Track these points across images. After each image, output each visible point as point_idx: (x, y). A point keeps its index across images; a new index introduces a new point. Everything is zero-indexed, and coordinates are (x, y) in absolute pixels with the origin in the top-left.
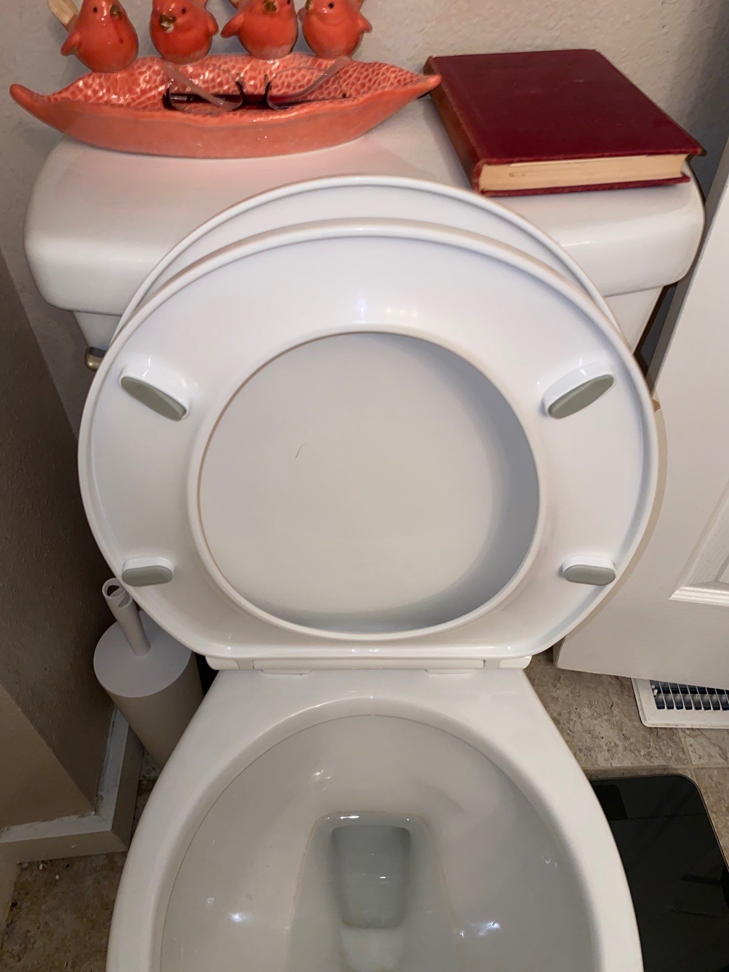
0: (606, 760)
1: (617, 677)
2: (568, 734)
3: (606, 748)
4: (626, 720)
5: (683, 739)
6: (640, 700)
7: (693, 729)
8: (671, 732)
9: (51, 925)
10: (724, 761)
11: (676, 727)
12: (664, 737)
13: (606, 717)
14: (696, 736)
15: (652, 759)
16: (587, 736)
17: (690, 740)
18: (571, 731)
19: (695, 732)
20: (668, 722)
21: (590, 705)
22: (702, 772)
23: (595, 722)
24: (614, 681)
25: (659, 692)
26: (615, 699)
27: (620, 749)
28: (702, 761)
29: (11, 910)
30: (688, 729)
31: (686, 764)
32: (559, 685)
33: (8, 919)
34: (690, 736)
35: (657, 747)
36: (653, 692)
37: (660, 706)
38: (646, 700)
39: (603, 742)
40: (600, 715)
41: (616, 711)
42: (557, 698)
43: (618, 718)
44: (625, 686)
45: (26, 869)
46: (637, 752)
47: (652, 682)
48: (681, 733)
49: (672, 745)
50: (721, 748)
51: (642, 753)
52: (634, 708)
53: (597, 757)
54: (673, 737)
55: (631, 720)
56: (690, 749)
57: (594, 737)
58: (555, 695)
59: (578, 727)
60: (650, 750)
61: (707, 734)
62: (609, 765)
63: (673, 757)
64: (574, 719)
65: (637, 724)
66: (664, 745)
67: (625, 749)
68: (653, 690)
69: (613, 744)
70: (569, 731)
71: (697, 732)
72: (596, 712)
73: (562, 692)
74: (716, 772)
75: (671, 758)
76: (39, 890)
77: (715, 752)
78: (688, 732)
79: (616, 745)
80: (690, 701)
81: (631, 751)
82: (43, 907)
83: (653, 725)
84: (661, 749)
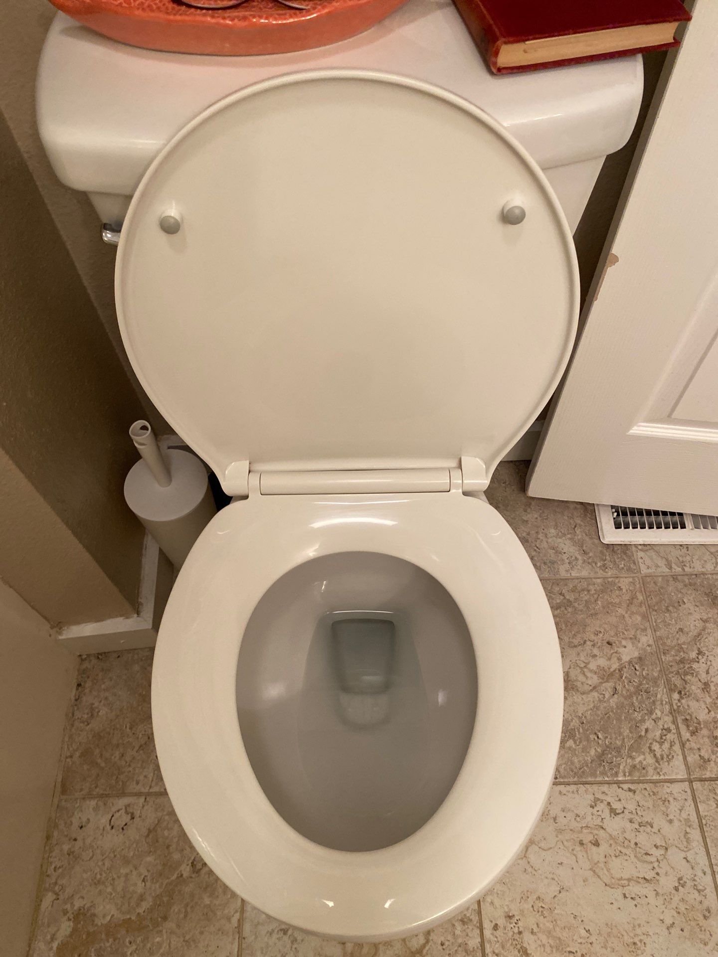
0: (567, 571)
1: (582, 503)
2: (535, 550)
3: (568, 561)
4: (587, 539)
5: (635, 553)
6: (600, 522)
7: (644, 545)
8: (625, 548)
9: (111, 700)
10: (668, 570)
11: (630, 543)
12: (619, 552)
13: (569, 536)
14: (647, 550)
15: (607, 570)
16: (552, 552)
17: (641, 554)
18: (537, 547)
19: (647, 547)
20: (622, 540)
21: (556, 527)
22: (648, 579)
23: (560, 540)
24: (578, 506)
25: (618, 515)
26: (578, 521)
27: (580, 562)
28: (650, 571)
29: (77, 689)
30: (640, 545)
31: (635, 573)
32: (529, 510)
33: (75, 695)
34: (641, 550)
35: (612, 560)
36: (613, 515)
37: (618, 526)
38: (606, 522)
39: (565, 557)
40: (564, 535)
41: (578, 531)
42: (527, 521)
43: (579, 537)
44: (588, 510)
45: (86, 659)
46: (594, 565)
47: (612, 507)
49: (625, 558)
50: (667, 560)
51: (599, 564)
52: (595, 528)
53: (559, 569)
54: (627, 552)
55: (591, 538)
56: (640, 561)
57: (558, 552)
58: (525, 518)
59: (545, 545)
60: (605, 562)
61: (656, 548)
62: (569, 575)
63: (625, 568)
64: (541, 538)
65: (596, 541)
66: (618, 558)
67: (584, 561)
68: (613, 513)
69: (573, 558)
70: (536, 548)
71: (648, 547)
72: (561, 532)
73: (532, 516)
74: (660, 579)
75: (623, 568)
76: (97, 675)
77: (661, 563)
78: (640, 547)
79: (576, 559)
80: (645, 523)
81: (589, 563)
82: (103, 686)
83: (610, 542)
84: (615, 561)
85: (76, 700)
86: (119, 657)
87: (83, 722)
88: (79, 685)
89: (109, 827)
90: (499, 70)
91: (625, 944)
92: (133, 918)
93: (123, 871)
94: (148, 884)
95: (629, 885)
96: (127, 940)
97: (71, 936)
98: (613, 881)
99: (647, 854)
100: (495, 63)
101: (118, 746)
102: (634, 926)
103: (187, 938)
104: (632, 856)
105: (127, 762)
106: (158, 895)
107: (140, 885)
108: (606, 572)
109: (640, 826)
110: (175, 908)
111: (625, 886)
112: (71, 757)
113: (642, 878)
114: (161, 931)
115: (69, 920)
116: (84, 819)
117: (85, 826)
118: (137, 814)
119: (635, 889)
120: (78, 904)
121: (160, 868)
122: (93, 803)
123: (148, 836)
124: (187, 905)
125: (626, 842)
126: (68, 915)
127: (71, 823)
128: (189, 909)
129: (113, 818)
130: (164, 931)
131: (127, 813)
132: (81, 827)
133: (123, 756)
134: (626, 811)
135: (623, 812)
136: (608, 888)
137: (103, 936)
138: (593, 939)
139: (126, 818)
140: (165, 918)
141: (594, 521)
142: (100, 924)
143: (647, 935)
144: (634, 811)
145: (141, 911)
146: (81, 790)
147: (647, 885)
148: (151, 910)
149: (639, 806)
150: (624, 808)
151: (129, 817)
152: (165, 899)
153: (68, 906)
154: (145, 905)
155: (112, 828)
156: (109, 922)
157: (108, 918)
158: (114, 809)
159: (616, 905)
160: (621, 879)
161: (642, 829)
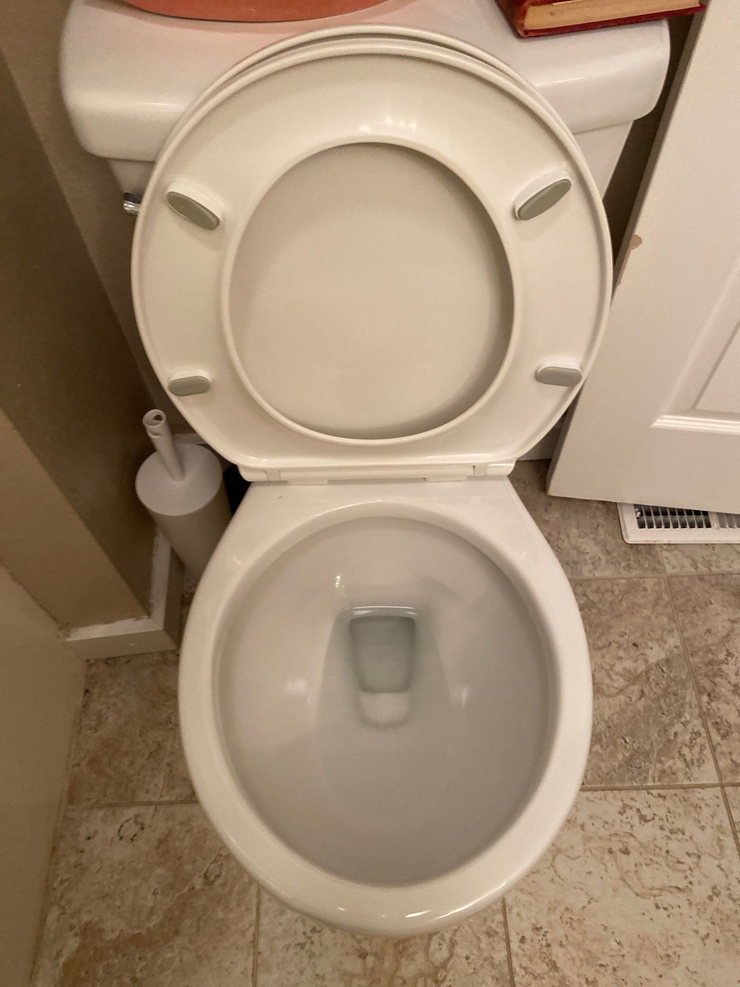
0: (590, 571)
1: (604, 502)
3: (590, 561)
4: (610, 539)
5: (659, 553)
6: (624, 521)
7: (669, 545)
8: (650, 547)
9: (119, 706)
10: (693, 570)
11: (654, 543)
12: (644, 551)
13: (592, 536)
14: (672, 550)
15: (631, 570)
16: (574, 553)
17: (665, 554)
18: (558, 547)
19: (671, 546)
20: (647, 539)
21: (578, 527)
22: (674, 579)
23: (581, 540)
24: (601, 506)
25: (642, 515)
26: (601, 521)
27: (603, 562)
28: (675, 571)
29: (85, 695)
30: (665, 544)
31: (660, 573)
32: (550, 510)
33: (83, 701)
34: (666, 550)
35: (636, 560)
36: (636, 514)
37: (642, 526)
38: (629, 521)
39: (587, 557)
40: (587, 535)
41: (601, 531)
42: (548, 522)
43: (602, 537)
44: (611, 509)
45: (93, 664)
46: (618, 565)
47: (636, 506)
48: (658, 549)
49: (650, 558)
50: (693, 560)
51: (623, 564)
52: (618, 528)
53: (582, 570)
54: (652, 551)
55: (614, 539)
56: (666, 561)
57: (580, 552)
58: (547, 518)
59: (566, 545)
60: (630, 562)
61: (681, 548)
62: (592, 575)
63: (650, 568)
64: (563, 538)
65: (620, 541)
66: (642, 558)
67: (607, 561)
68: (636, 512)
69: (597, 558)
71: (673, 547)
72: (583, 532)
73: (554, 516)
74: (686, 579)
75: (647, 568)
76: (106, 680)
77: (687, 563)
78: (664, 547)
79: (600, 559)
80: (669, 523)
81: (612, 563)
82: (111, 692)
83: (634, 542)
84: (639, 561)
85: (84, 706)
86: (128, 662)
87: (91, 729)
88: (87, 691)
89: (117, 839)
90: (526, 32)
91: (658, 956)
92: (143, 932)
93: (133, 883)
94: (159, 897)
95: (660, 895)
96: (137, 956)
97: (78, 951)
98: (644, 890)
99: (679, 862)
100: (522, 25)
101: (126, 754)
102: (667, 937)
103: (199, 953)
104: (663, 863)
105: (136, 771)
106: (169, 909)
107: (150, 897)
108: (630, 572)
109: (671, 833)
110: (187, 922)
111: (657, 896)
112: (78, 765)
113: (675, 887)
114: (172, 947)
115: (76, 935)
116: (92, 829)
117: (93, 837)
118: (147, 823)
119: (667, 899)
120: (85, 918)
121: (170, 880)
122: (101, 813)
123: (158, 847)
124: (199, 919)
125: (657, 850)
126: (76, 930)
127: (78, 835)
128: (201, 923)
129: (122, 829)
130: (176, 947)
131: (136, 822)
132: (89, 838)
133: (132, 764)
134: (656, 818)
135: (653, 819)
136: (639, 898)
137: (111, 952)
138: (624, 952)
139: (135, 829)
140: (177, 933)
141: (617, 521)
142: (108, 939)
143: (681, 947)
144: (665, 819)
145: (151, 925)
146: (89, 799)
147: (680, 894)
148: (162, 925)
149: (670, 812)
150: (655, 814)
151: (139, 827)
152: (176, 913)
153: (75, 921)
154: (156, 920)
155: (121, 838)
156: (118, 937)
157: (117, 933)
158: (123, 819)
159: (647, 917)
160: (652, 888)
161: (673, 836)
